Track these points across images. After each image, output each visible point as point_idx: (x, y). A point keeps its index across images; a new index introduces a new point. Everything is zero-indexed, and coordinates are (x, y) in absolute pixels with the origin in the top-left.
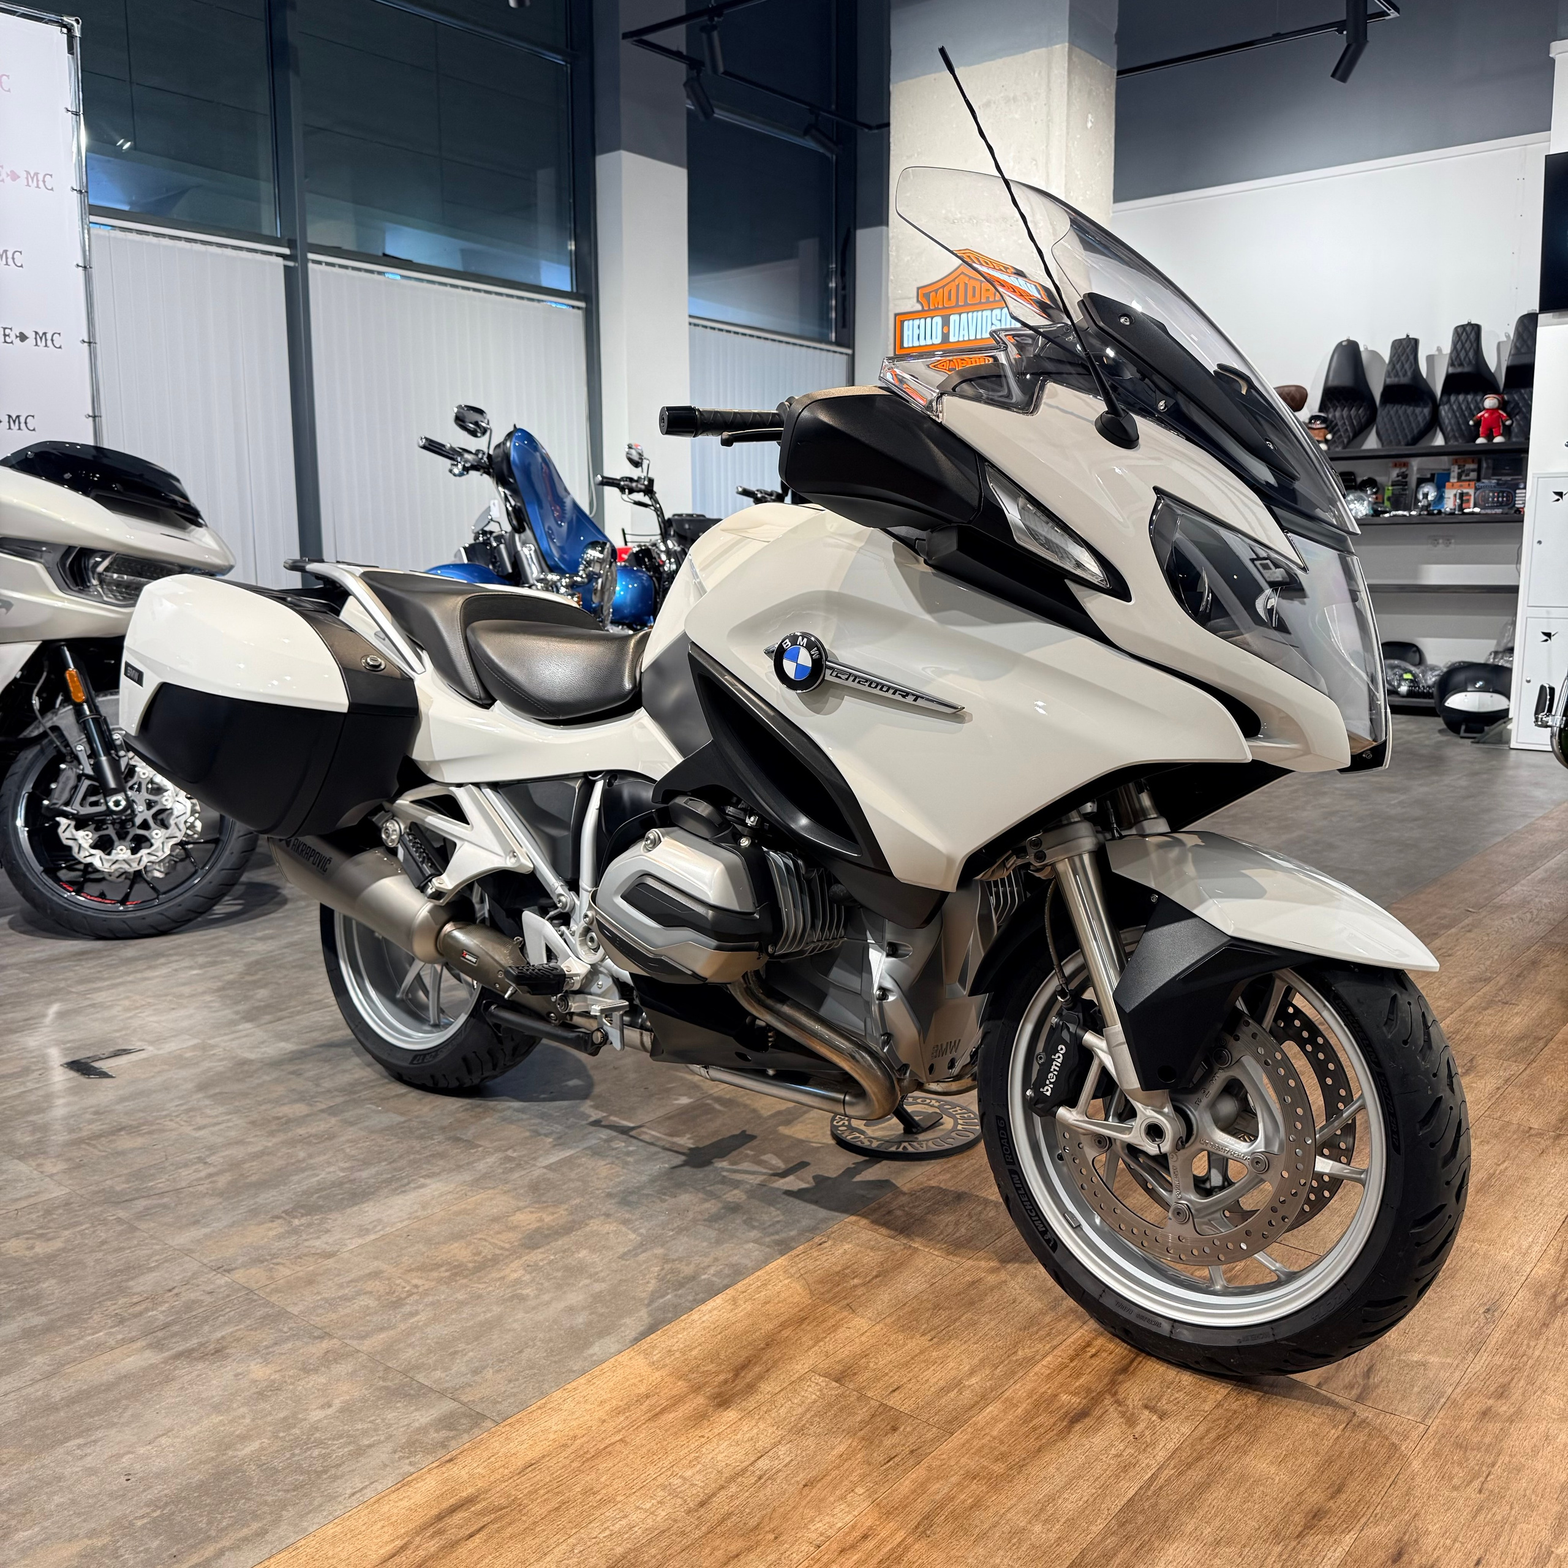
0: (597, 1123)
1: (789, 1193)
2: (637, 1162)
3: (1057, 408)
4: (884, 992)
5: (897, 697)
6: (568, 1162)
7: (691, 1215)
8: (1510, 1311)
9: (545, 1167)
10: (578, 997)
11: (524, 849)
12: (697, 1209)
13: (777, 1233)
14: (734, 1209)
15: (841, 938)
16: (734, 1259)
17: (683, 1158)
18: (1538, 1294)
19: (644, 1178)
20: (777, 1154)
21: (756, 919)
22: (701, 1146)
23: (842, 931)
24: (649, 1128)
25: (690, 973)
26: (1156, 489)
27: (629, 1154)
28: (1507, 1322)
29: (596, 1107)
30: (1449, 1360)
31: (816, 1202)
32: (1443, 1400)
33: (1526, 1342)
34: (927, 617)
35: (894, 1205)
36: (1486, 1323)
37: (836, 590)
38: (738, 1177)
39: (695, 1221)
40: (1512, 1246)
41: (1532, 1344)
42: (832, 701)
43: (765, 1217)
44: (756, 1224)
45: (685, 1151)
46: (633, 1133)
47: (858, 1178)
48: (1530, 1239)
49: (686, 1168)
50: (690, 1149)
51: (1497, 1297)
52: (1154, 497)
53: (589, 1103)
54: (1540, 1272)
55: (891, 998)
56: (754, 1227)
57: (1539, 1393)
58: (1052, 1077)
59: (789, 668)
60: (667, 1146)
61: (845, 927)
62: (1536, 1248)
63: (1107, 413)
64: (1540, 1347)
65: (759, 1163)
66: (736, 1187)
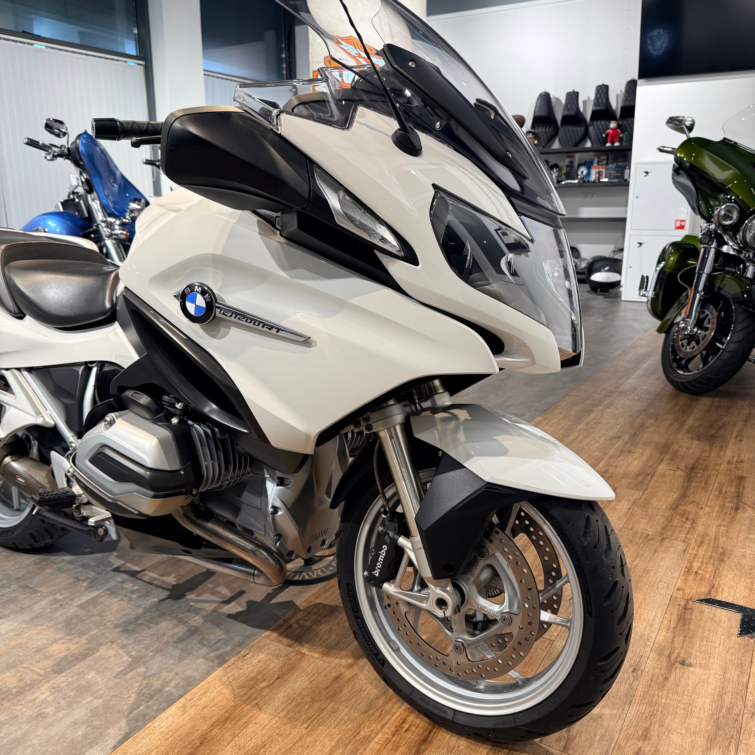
0: (117, 570)
1: (230, 616)
2: (138, 597)
3: (365, 125)
4: (276, 509)
5: (265, 329)
6: (94, 601)
7: (165, 638)
8: (646, 670)
9: (78, 606)
10: (87, 507)
11: (49, 412)
12: (170, 633)
13: (218, 649)
14: (194, 631)
15: (248, 473)
16: (188, 673)
17: (167, 593)
18: (660, 655)
19: (141, 611)
20: (227, 586)
21: (181, 475)
22: (180, 582)
23: (248, 469)
24: (150, 571)
25: (137, 513)
26: (434, 186)
27: (133, 592)
28: (645, 678)
29: (118, 557)
30: (615, 712)
31: (245, 622)
32: (613, 745)
33: (656, 694)
34: (282, 274)
35: (293, 621)
36: (634, 680)
37: (219, 253)
38: (200, 605)
39: (167, 643)
40: (644, 620)
41: (660, 694)
42: (223, 330)
43: (212, 637)
44: (206, 643)
45: (170, 587)
46: (138, 576)
47: (274, 601)
48: (653, 614)
49: (169, 601)
50: (174, 586)
51: (638, 660)
52: (433, 191)
53: (115, 554)
54: (661, 638)
55: (280, 513)
56: (204, 646)
57: (667, 733)
58: (379, 565)
59: (191, 308)
60: (159, 584)
61: (251, 466)
62: (657, 621)
63: (399, 130)
64: (665, 696)
65: (215, 593)
66: (197, 614)
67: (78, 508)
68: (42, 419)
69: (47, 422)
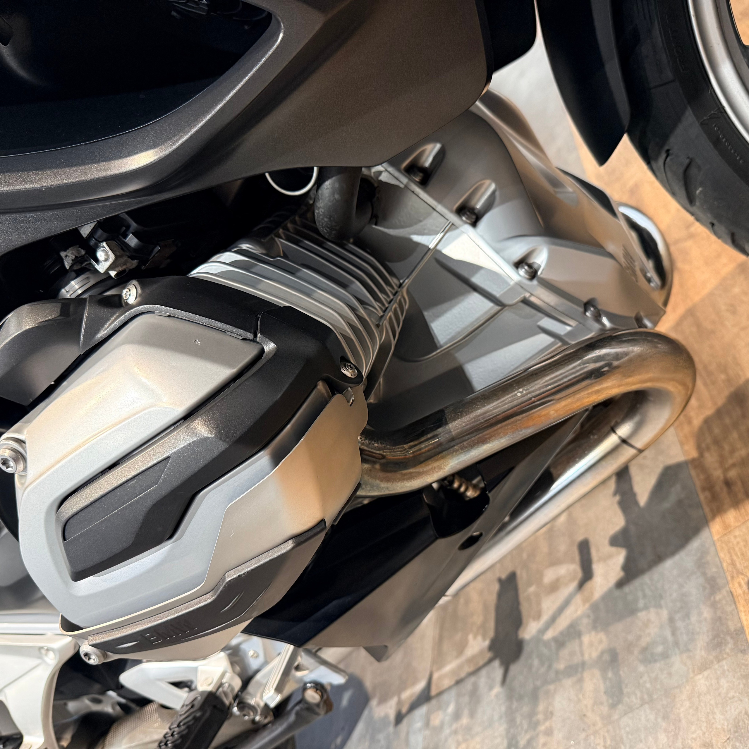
2: (472, 715)
4: (525, 264)
10: (251, 688)
13: (693, 635)
14: (613, 660)
15: (400, 285)
17: (497, 664)
19: (501, 728)
20: (554, 562)
22: (491, 633)
23: (394, 281)
24: (439, 668)
27: (457, 716)
31: (659, 559)
38: (563, 623)
39: (607, 719)
43: (653, 630)
44: (660, 649)
45: (489, 655)
46: (433, 692)
47: (643, 498)
50: (492, 647)
56: (665, 656)
60: (471, 669)
65: (554, 587)
66: (579, 635)
67: (243, 705)
68: (51, 654)
69: (60, 651)
